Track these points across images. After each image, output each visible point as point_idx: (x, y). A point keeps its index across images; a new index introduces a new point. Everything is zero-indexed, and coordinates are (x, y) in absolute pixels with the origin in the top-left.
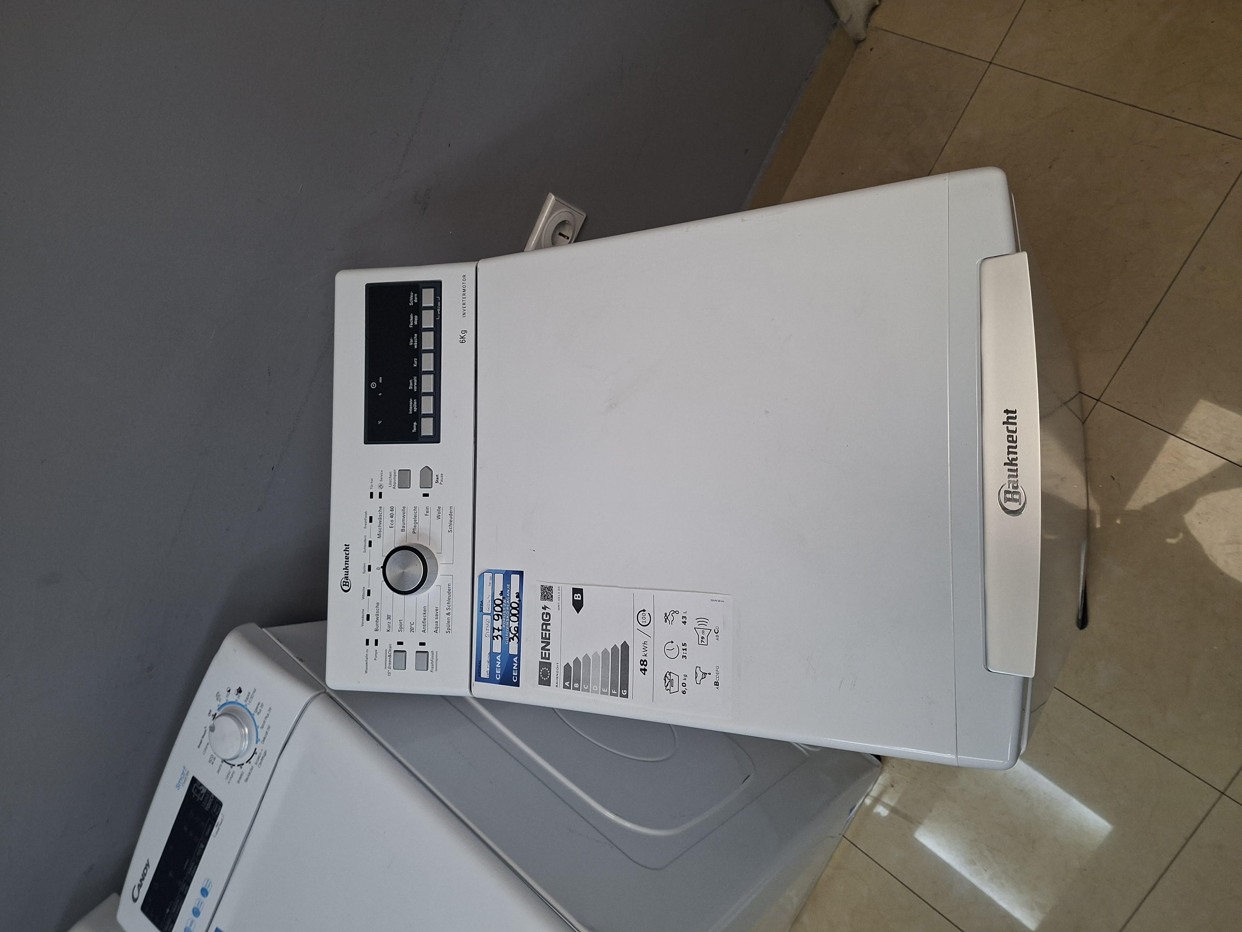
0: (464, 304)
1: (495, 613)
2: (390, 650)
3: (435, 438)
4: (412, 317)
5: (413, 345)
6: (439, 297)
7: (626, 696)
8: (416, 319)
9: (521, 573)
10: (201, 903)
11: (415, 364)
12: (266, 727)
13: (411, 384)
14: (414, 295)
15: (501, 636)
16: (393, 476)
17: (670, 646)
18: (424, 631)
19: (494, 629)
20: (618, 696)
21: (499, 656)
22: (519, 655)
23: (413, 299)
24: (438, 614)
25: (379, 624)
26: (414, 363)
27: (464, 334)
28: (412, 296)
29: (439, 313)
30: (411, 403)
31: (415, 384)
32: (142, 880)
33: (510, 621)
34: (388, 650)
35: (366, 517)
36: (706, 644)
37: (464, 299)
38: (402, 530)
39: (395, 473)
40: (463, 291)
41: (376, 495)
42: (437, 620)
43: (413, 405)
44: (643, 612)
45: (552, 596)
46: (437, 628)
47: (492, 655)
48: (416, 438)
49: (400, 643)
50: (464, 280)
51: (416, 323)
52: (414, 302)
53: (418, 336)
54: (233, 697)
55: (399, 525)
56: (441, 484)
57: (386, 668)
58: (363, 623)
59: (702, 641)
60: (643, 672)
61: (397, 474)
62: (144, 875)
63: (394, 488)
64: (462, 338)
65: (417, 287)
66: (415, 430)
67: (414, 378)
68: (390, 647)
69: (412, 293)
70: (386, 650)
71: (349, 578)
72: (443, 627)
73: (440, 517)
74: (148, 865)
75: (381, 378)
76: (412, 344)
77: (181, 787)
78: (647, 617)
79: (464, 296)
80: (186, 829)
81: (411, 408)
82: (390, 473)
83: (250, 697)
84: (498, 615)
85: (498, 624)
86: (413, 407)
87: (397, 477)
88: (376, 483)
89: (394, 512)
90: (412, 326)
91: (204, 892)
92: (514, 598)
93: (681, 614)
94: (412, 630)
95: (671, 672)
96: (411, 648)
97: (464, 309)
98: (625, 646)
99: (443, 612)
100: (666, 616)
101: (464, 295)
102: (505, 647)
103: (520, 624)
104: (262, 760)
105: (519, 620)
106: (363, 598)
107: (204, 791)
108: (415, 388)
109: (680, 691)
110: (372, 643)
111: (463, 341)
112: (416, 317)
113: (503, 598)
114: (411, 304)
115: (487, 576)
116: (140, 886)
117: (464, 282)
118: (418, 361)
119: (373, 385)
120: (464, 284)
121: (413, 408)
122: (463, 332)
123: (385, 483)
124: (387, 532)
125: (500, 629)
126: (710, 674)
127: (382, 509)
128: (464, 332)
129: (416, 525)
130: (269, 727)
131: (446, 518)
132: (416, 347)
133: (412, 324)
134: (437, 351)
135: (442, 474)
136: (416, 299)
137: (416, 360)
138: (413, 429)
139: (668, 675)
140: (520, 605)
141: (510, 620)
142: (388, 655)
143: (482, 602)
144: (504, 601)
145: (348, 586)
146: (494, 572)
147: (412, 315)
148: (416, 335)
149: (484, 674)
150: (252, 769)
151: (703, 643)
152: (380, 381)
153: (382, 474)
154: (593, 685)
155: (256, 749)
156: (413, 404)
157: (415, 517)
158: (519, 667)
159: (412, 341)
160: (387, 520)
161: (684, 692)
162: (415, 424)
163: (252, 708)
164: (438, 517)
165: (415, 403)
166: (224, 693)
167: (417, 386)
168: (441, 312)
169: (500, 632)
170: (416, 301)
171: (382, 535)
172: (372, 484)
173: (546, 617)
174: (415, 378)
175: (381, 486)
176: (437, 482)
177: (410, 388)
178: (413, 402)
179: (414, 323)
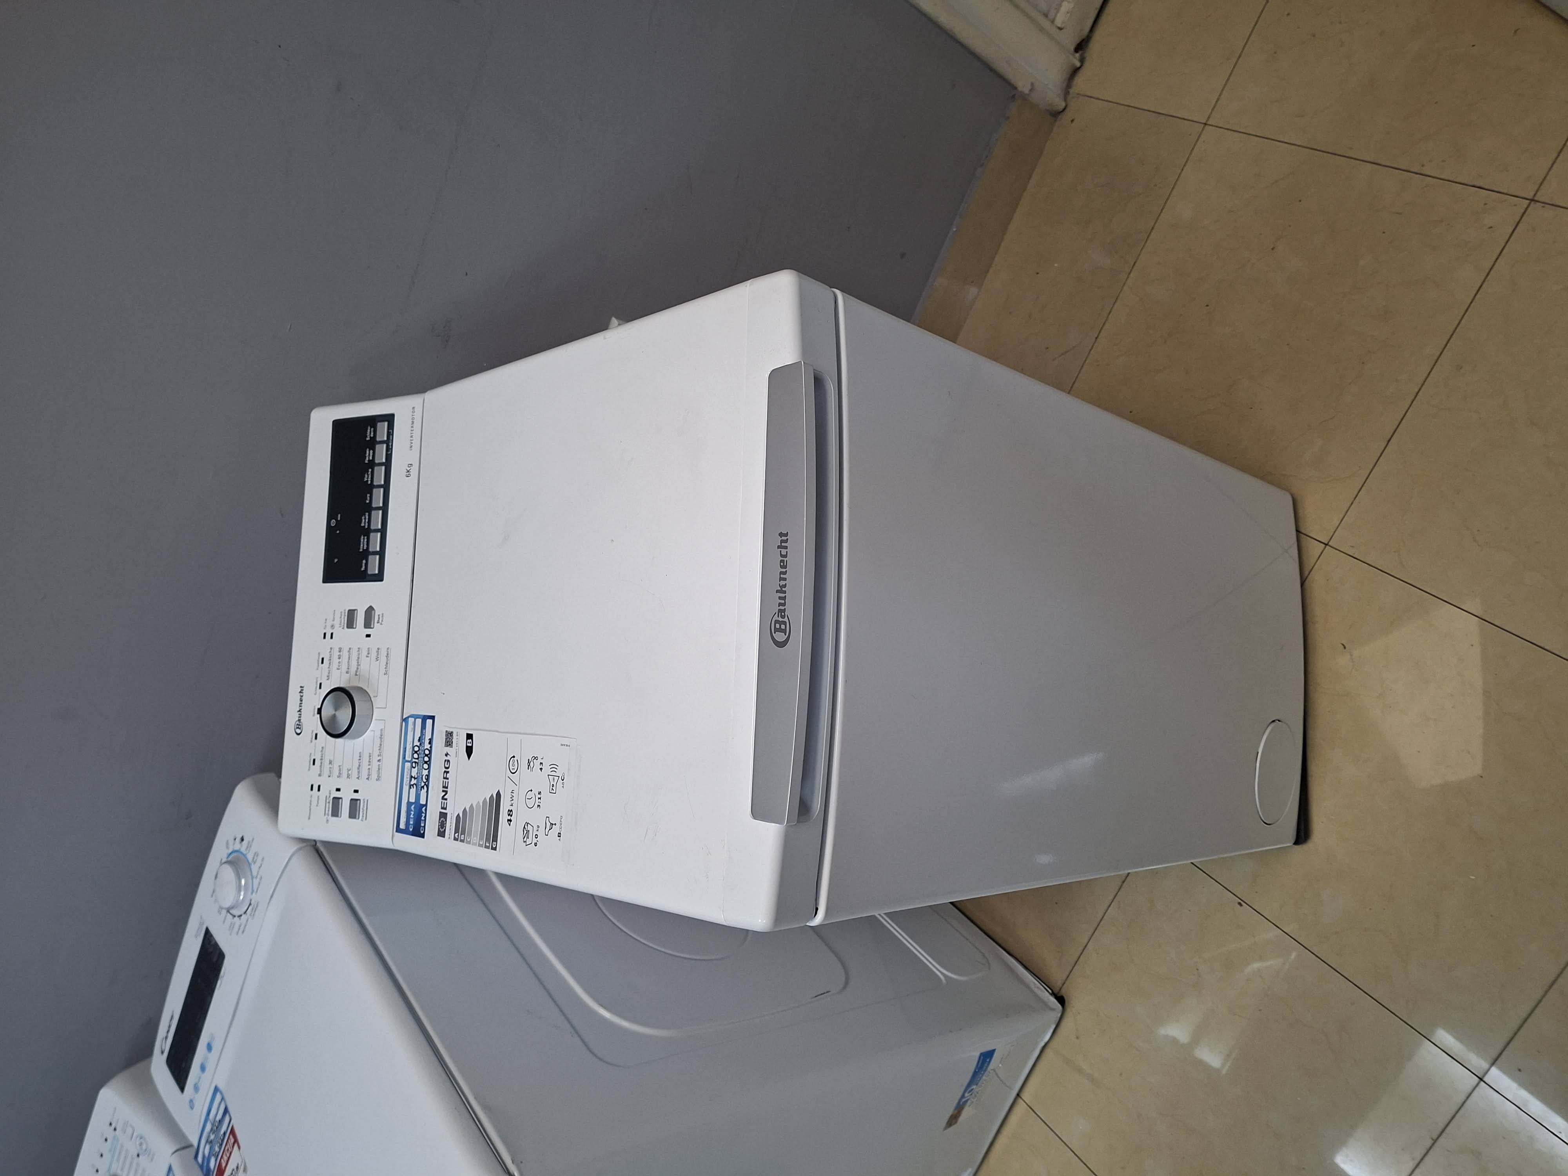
0: (412, 437)
1: (414, 760)
2: (330, 797)
3: (379, 577)
4: (368, 452)
5: (367, 481)
6: (391, 431)
7: (495, 849)
8: (371, 454)
9: (433, 718)
10: (206, 1058)
11: (368, 500)
12: (259, 877)
13: (363, 521)
14: (370, 430)
15: (416, 785)
16: (343, 617)
17: (530, 795)
18: (358, 778)
19: (412, 777)
20: (489, 848)
21: (413, 806)
22: (426, 805)
23: (370, 433)
24: (371, 760)
25: (322, 768)
26: (366, 499)
27: (410, 468)
29: (391, 447)
30: (362, 540)
31: (367, 520)
32: (168, 1032)
33: (423, 770)
34: (328, 797)
35: (319, 658)
36: (555, 792)
37: (412, 432)
38: (347, 672)
39: (345, 613)
40: (412, 423)
41: (328, 636)
42: (369, 767)
43: (363, 543)
44: (513, 759)
45: (452, 742)
46: (369, 775)
47: (409, 804)
48: (362, 576)
49: (338, 790)
50: (412, 414)
51: (371, 458)
52: (370, 437)
54: (237, 846)
55: (344, 667)
56: (381, 624)
57: (325, 815)
58: (309, 767)
59: (552, 789)
60: (509, 822)
61: (346, 614)
62: (170, 1026)
63: (343, 628)
64: (408, 471)
65: (372, 421)
66: (363, 568)
68: (330, 794)
69: (369, 428)
70: (326, 797)
71: (301, 721)
72: (374, 775)
73: (378, 659)
74: (172, 1017)
75: (339, 515)
76: (366, 478)
77: (198, 937)
78: (516, 763)
79: (412, 429)
80: (199, 981)
81: (362, 545)
82: (341, 612)
83: (249, 847)
84: (415, 762)
85: (414, 772)
87: (346, 617)
88: (329, 624)
89: (341, 653)
90: (367, 461)
91: (209, 1047)
92: (427, 746)
93: (540, 761)
94: (348, 776)
95: (528, 823)
96: (346, 796)
97: (411, 442)
98: (498, 794)
99: (375, 758)
100: (529, 762)
101: (412, 427)
102: (418, 796)
103: (429, 772)
104: (255, 911)
105: (429, 768)
106: (311, 742)
107: (213, 942)
108: (367, 524)
109: (533, 844)
110: (315, 788)
111: (409, 475)
112: (371, 452)
113: (420, 744)
114: (368, 439)
115: (411, 720)
116: (166, 1038)
117: (412, 416)
118: (370, 497)
119: (333, 523)
123: (337, 623)
124: (335, 674)
125: (416, 777)
126: (555, 824)
127: (333, 650)
128: (410, 466)
129: (358, 666)
130: (261, 878)
131: (383, 659)
132: (369, 482)
133: (367, 459)
134: (386, 487)
135: (383, 614)
136: (372, 433)
137: (368, 496)
138: (362, 567)
139: (526, 827)
140: (430, 751)
141: (423, 767)
142: (327, 801)
143: (406, 748)
144: (421, 748)
145: (300, 729)
146: (416, 717)
147: (368, 450)
148: (370, 470)
149: (402, 826)
150: (247, 920)
151: (553, 792)
152: (339, 519)
153: (334, 613)
154: (474, 837)
155: (251, 900)
157: (358, 658)
158: (425, 817)
159: (366, 475)
160: (335, 660)
161: (536, 845)
162: (364, 561)
163: (250, 857)
165: (366, 540)
166: (231, 842)
167: (368, 522)
168: (392, 445)
169: (416, 780)
170: (372, 436)
171: (330, 677)
172: (326, 624)
173: (447, 764)
174: (367, 514)
175: (332, 626)
176: (378, 622)
177: (363, 525)
178: (364, 539)
179: (369, 458)
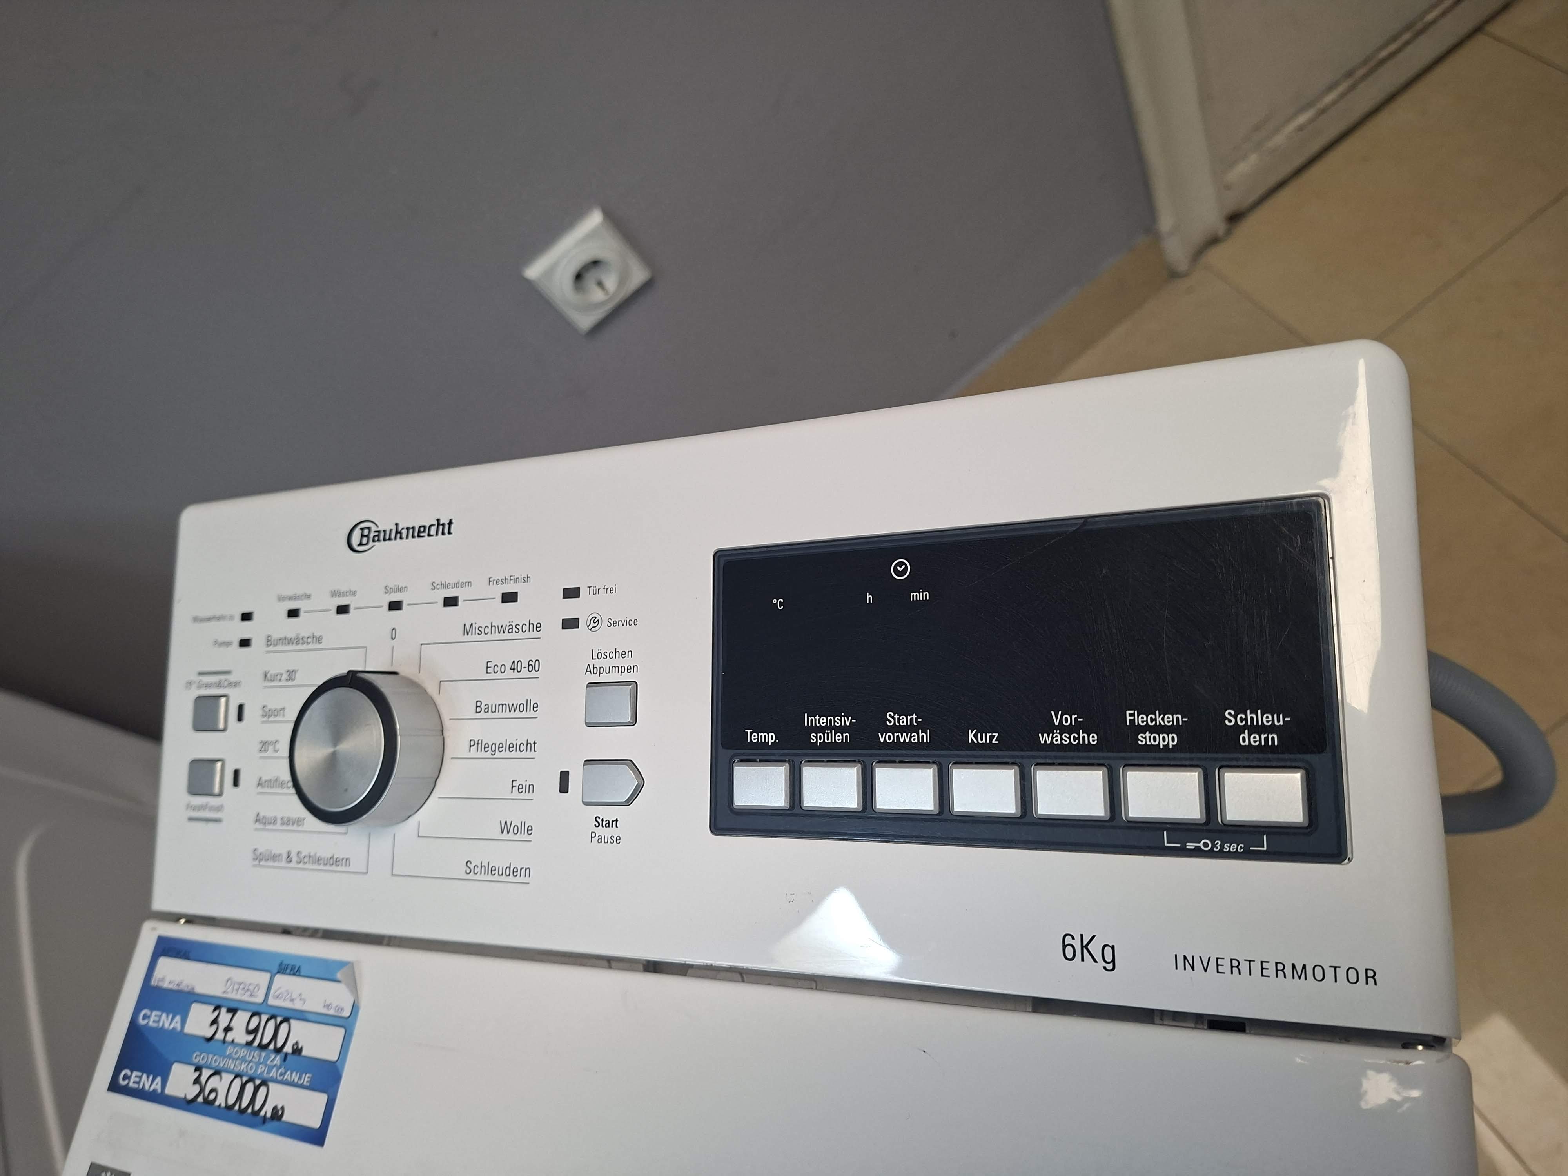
0: (1235, 966)
2: (230, 685)
3: (724, 817)
4: (1170, 720)
5: (1050, 728)
6: (1265, 848)
8: (1160, 741)
11: (976, 736)
13: (904, 722)
14: (1272, 729)
16: (619, 663)
23: (1256, 725)
26: (982, 730)
27: (1098, 957)
28: (1267, 719)
29: (1190, 846)
30: (838, 722)
31: (904, 738)
34: (232, 678)
35: (516, 581)
37: (1256, 967)
38: (478, 706)
39: (628, 669)
40: (1299, 968)
41: (571, 609)
43: (830, 728)
49: (241, 713)
50: (1352, 973)
51: (1145, 739)
52: (1241, 730)
53: (1088, 747)
55: (493, 692)
56: (593, 836)
57: (198, 674)
58: (284, 600)
61: (627, 675)
63: (588, 669)
64: (1084, 947)
66: (751, 737)
67: (925, 731)
68: (235, 685)
69: (1281, 721)
70: (230, 672)
71: (377, 543)
72: (264, 842)
73: (505, 831)
76: (1057, 723)
79: (1271, 967)
81: (823, 721)
82: (630, 652)
86: (826, 727)
87: (616, 678)
88: (603, 606)
89: (525, 673)
90: (1132, 721)
96: (231, 744)
97: (1213, 963)
108: (889, 739)
110: (246, 630)
111: (1069, 950)
112: (1171, 740)
114: (1231, 718)
117: (1341, 973)
118: (988, 746)
119: (900, 569)
120: (1330, 973)
121: (821, 730)
122: (1108, 950)
123: (603, 638)
124: (476, 656)
127: (535, 634)
128: (1109, 958)
129: (490, 752)
131: (502, 853)
132: (1044, 739)
133: (1141, 720)
134: (1028, 832)
135: (618, 839)
136: (1255, 740)
137: (992, 738)
138: (757, 730)
145: (361, 544)
147: (1184, 720)
148: (1093, 739)
152: (914, 596)
153: (629, 622)
156: (835, 727)
157: (510, 747)
159: (1069, 720)
160: (506, 652)
162: (771, 738)
164: (505, 827)
165: (838, 738)
167: (897, 745)
168: (1197, 853)
170: (1245, 739)
171: (470, 638)
172: (601, 591)
174: (927, 738)
175: (594, 622)
176: (599, 822)
177: (892, 718)
178: (841, 730)
179: (1146, 729)
